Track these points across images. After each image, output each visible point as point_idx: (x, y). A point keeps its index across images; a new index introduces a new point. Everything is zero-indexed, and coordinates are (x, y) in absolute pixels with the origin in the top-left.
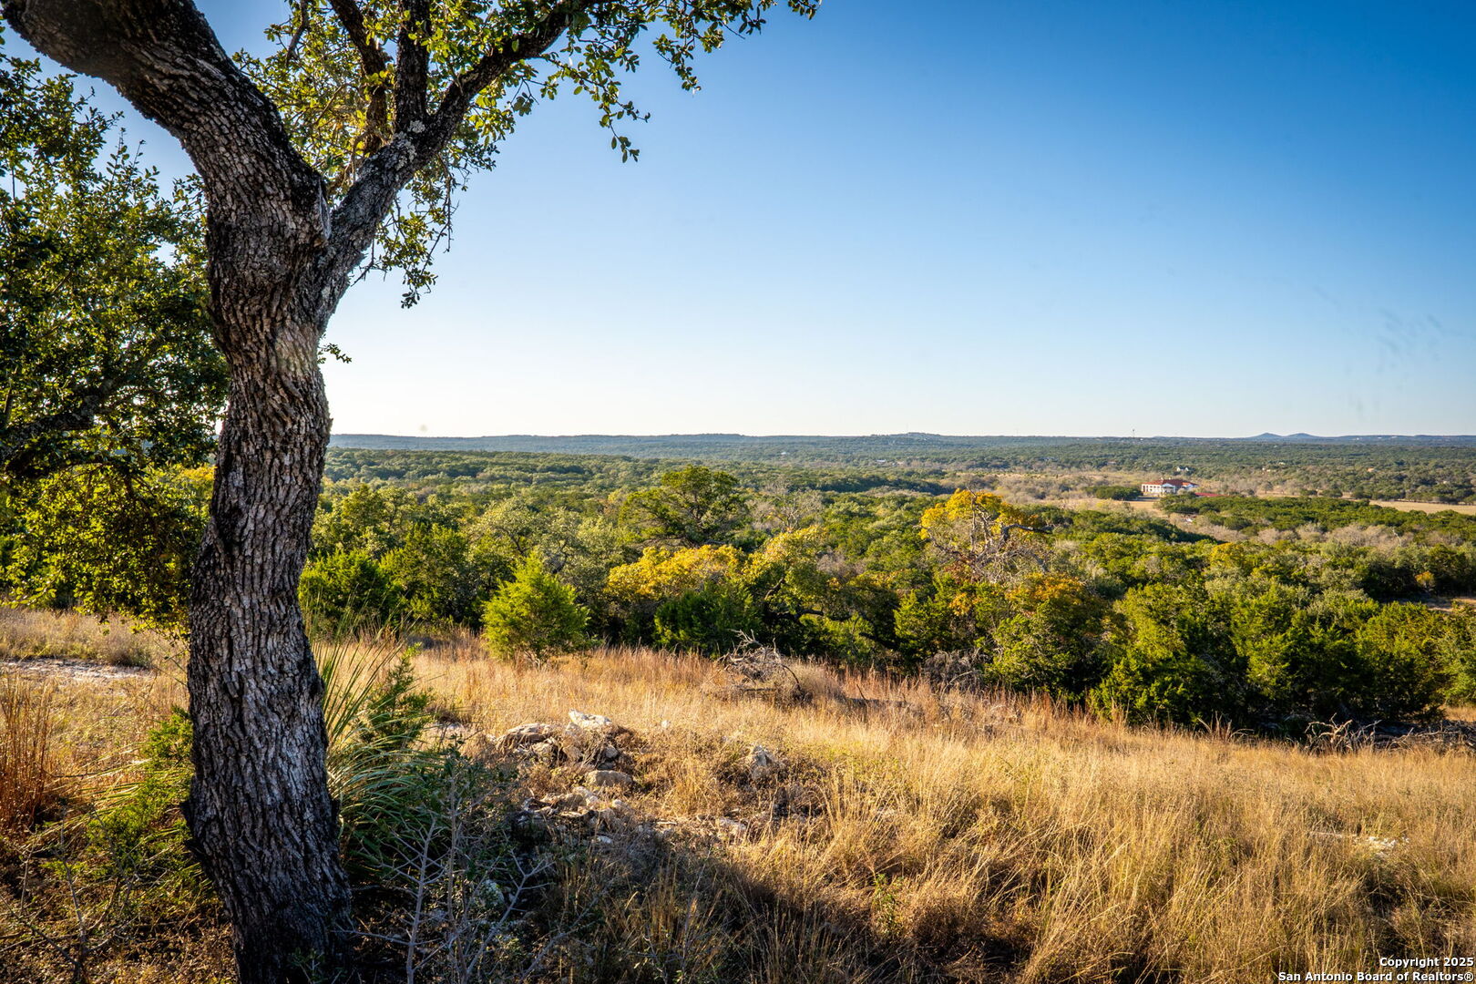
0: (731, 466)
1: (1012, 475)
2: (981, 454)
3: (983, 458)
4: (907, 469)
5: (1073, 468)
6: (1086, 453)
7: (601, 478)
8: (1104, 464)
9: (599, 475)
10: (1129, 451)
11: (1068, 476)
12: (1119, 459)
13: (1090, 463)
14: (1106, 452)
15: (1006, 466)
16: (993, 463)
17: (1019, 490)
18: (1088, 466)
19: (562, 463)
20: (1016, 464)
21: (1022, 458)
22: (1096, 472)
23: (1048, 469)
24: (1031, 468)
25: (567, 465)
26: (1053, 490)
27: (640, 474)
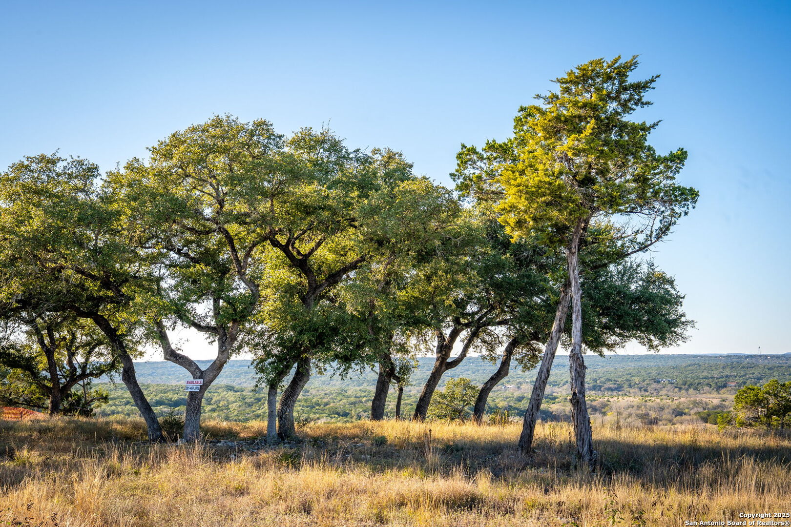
0: (339, 394)
1: (626, 398)
2: (595, 376)
3: (595, 380)
4: (517, 394)
5: (691, 391)
6: (705, 374)
7: (214, 410)
8: (725, 386)
9: (209, 408)
10: (752, 371)
11: (683, 399)
12: (741, 380)
13: (709, 385)
14: (727, 372)
15: (619, 388)
16: (606, 386)
17: (630, 415)
18: (706, 388)
19: (170, 395)
20: (630, 386)
21: (637, 380)
22: (715, 395)
23: (664, 392)
24: (646, 391)
25: (175, 397)
26: (666, 414)
27: (250, 405)
